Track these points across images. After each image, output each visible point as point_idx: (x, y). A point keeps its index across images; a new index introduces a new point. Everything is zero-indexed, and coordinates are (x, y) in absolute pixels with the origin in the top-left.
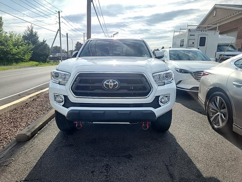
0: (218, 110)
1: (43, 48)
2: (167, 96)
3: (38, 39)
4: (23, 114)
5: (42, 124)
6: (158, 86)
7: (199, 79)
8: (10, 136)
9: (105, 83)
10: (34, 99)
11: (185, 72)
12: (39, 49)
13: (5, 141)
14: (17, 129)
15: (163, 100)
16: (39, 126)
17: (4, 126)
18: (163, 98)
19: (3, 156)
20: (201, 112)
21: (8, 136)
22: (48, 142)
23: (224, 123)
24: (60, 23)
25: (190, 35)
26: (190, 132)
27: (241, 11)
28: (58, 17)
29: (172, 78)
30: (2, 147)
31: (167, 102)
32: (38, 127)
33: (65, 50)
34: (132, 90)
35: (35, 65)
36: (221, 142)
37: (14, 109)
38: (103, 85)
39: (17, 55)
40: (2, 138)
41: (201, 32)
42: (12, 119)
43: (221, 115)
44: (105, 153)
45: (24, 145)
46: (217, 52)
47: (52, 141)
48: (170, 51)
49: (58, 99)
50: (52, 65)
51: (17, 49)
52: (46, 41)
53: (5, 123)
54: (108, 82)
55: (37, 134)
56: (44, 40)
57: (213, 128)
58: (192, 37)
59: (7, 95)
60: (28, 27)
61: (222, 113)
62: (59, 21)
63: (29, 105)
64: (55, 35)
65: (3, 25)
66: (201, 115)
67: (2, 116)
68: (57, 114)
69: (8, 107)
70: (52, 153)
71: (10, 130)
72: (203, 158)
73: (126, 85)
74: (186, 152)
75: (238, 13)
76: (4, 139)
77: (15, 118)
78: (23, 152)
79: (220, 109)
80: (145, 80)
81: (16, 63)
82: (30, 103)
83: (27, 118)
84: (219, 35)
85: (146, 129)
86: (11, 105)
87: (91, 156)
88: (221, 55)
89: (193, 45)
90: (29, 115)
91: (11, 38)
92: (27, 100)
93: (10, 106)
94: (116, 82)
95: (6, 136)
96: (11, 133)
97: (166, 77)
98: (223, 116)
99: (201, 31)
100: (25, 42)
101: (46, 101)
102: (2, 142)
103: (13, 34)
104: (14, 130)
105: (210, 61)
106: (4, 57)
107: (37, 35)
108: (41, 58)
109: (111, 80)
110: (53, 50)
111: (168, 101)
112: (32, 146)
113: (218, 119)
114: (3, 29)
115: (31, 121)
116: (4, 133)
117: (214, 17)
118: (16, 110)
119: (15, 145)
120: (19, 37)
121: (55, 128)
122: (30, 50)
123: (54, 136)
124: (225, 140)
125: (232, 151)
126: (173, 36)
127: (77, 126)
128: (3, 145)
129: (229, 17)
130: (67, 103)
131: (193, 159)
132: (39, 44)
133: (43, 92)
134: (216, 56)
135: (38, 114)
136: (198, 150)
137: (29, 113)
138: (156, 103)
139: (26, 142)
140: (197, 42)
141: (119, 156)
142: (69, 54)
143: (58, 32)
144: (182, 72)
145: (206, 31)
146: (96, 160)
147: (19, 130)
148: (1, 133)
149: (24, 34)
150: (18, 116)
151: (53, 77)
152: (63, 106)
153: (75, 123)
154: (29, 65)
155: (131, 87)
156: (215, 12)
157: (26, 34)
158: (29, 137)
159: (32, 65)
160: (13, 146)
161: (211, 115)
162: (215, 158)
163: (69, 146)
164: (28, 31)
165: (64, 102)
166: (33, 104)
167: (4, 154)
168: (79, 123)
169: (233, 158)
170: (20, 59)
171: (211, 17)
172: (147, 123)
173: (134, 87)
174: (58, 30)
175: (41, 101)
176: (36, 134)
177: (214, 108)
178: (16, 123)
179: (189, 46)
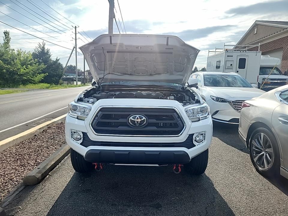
0: (263, 149)
1: (56, 67)
2: (202, 134)
3: (51, 58)
4: (31, 149)
5: (54, 163)
6: (192, 122)
7: (239, 109)
8: (16, 177)
9: (131, 119)
10: (44, 130)
11: (222, 100)
12: (50, 69)
13: (10, 184)
14: (24, 168)
15: (198, 139)
16: (51, 165)
17: (9, 164)
18: (197, 136)
19: (8, 203)
20: (242, 150)
21: (14, 177)
22: (61, 186)
23: (270, 165)
24: (76, 39)
25: (228, 56)
26: (229, 176)
27: (286, 29)
28: (75, 32)
29: (208, 113)
30: (7, 191)
31: (203, 141)
32: (49, 167)
33: (81, 69)
34: (161, 127)
35: (45, 87)
36: (266, 188)
37: (21, 142)
38: (128, 121)
39: (25, 75)
40: (7, 180)
41: (241, 53)
42: (18, 155)
43: (266, 155)
44: (129, 201)
45: (33, 189)
46: (259, 76)
47: (66, 185)
48: (204, 75)
49: (75, 136)
50: (66, 87)
51: (26, 69)
52: (59, 60)
53: (9, 161)
54: (134, 118)
55: (48, 176)
56: (57, 59)
57: (257, 170)
58: (230, 58)
59: (12, 125)
60: (39, 44)
61: (267, 153)
62: (76, 37)
63: (38, 137)
64: (70, 53)
65: (10, 41)
66: (242, 154)
67: (7, 152)
68: (73, 152)
69: (14, 140)
70: (67, 201)
71: (16, 170)
72: (246, 209)
73: (154, 121)
74: (225, 200)
75: (283, 31)
76: (9, 181)
77: (22, 154)
78: (32, 198)
79: (265, 148)
80: (177, 116)
81: (24, 85)
82: (39, 135)
83: (35, 155)
84: (262, 56)
85: (178, 173)
86: (18, 138)
87: (112, 205)
88: (264, 79)
89: (230, 68)
90: (38, 150)
91: (19, 56)
92: (36, 132)
93: (16, 139)
94: (144, 118)
95: (11, 177)
96: (17, 173)
97: (201, 111)
98: (268, 156)
99: (239, 52)
100: (35, 60)
101: (58, 133)
102: (6, 185)
103: (21, 51)
104: (21, 169)
105: (251, 87)
106: (10, 78)
107: (49, 53)
108: (52, 79)
109: (138, 116)
110: (67, 69)
111: (204, 139)
112: (43, 192)
113: (263, 160)
114: (10, 45)
115: (41, 158)
116: (9, 173)
117: (256, 35)
118: (22, 143)
119: (23, 189)
120: (28, 55)
121: (69, 168)
122: (41, 70)
123: (69, 178)
124: (271, 186)
125: (280, 200)
126: (207, 56)
127: (97, 167)
128: (8, 189)
129: (273, 35)
130: (86, 141)
131: (233, 210)
132: (51, 63)
133: (55, 122)
134: (258, 80)
135: (49, 149)
136: (240, 198)
137: (38, 149)
138: (189, 143)
139: (35, 186)
140: (236, 64)
141: (145, 206)
142: (86, 75)
143: (73, 49)
144: (219, 100)
145: (246, 52)
146: (119, 210)
147: (26, 169)
148: (6, 173)
149: (34, 51)
150: (26, 151)
151: (71, 110)
152: (80, 144)
153: (94, 164)
154: (38, 87)
155: (160, 123)
156: (256, 29)
157: (37, 51)
158: (39, 179)
159: (42, 87)
160: (20, 190)
161: (254, 155)
162: (261, 209)
163: (86, 192)
164: (39, 49)
165: (82, 140)
166: (43, 137)
167: (9, 201)
168: (99, 165)
169: (281, 209)
170: (28, 80)
171: (252, 34)
172: (179, 165)
173: (164, 123)
174: (74, 47)
175: (53, 132)
176: (46, 176)
177: (257, 146)
178: (23, 160)
179: (226, 68)
